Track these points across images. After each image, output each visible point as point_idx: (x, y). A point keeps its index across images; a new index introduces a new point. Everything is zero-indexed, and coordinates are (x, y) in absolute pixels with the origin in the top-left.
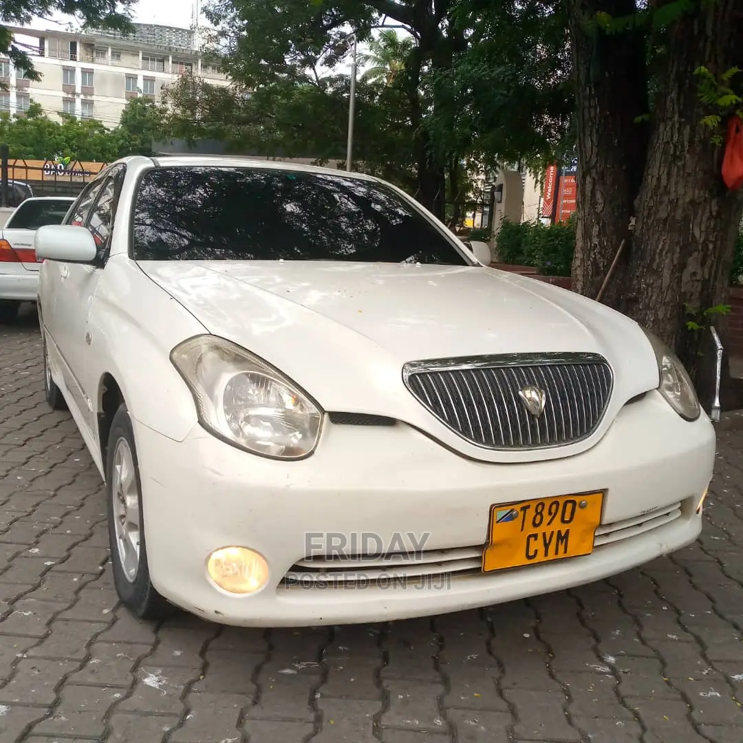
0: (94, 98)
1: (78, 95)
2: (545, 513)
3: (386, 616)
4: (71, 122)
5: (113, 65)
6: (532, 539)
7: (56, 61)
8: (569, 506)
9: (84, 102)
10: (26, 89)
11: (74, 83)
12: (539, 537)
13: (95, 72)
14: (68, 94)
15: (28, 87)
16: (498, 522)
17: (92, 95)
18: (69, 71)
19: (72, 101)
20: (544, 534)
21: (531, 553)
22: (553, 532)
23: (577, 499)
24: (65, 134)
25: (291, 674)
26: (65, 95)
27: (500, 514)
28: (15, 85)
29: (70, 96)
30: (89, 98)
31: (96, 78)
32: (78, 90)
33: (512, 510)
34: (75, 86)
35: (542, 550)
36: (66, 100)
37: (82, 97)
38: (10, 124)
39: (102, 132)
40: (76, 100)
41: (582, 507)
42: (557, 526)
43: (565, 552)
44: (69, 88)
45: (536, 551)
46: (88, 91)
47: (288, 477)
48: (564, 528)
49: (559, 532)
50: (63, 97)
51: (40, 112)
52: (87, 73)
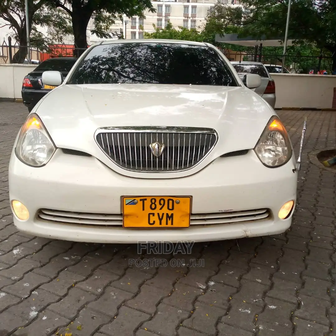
0: (196, 19)
1: (190, 18)
2: (157, 203)
3: (78, 239)
4: (184, 30)
5: (205, 3)
6: (151, 216)
7: (181, 4)
8: (171, 202)
9: (192, 21)
10: (168, 17)
11: (188, 13)
12: (155, 215)
13: (197, 6)
14: (185, 18)
15: (169, 16)
16: (127, 204)
17: (195, 17)
18: (186, 7)
19: (187, 21)
20: (158, 214)
21: (151, 222)
22: (163, 214)
23: (174, 199)
24: (181, 36)
25: (67, 260)
26: (184, 18)
27: (127, 201)
28: (164, 16)
29: (186, 19)
30: (194, 19)
31: (197, 9)
32: (190, 16)
33: (135, 200)
34: (188, 14)
35: (157, 222)
36: (184, 21)
37: (191, 18)
38: (159, 33)
39: (197, 34)
40: (189, 20)
41: (178, 203)
42: (165, 210)
43: (172, 224)
44: (186, 15)
45: (154, 222)
46: (194, 16)
47: (31, 174)
48: (170, 213)
49: (167, 214)
50: (184, 19)
51: (171, 27)
52: (194, 7)
